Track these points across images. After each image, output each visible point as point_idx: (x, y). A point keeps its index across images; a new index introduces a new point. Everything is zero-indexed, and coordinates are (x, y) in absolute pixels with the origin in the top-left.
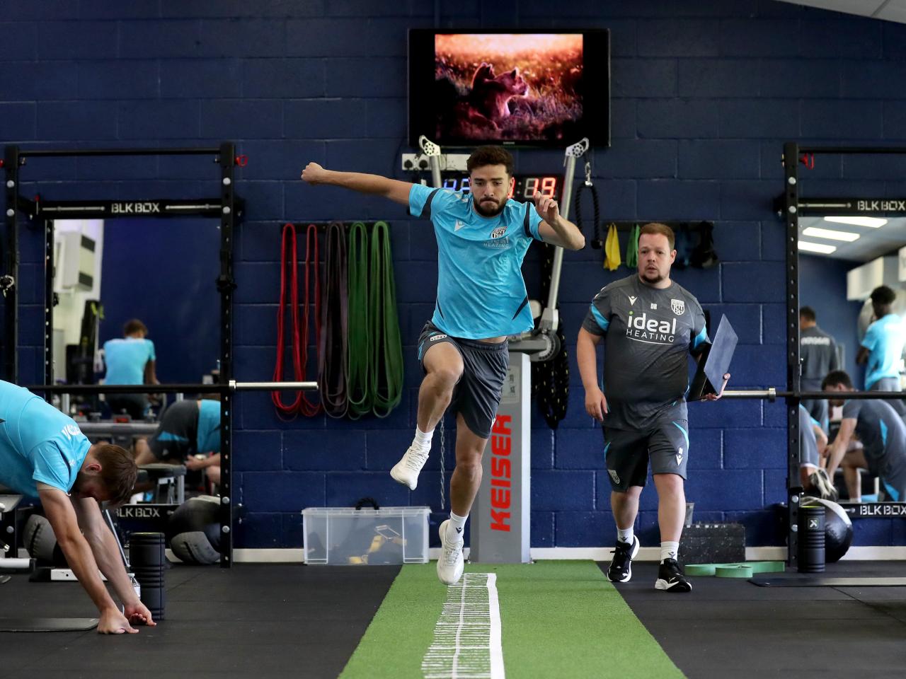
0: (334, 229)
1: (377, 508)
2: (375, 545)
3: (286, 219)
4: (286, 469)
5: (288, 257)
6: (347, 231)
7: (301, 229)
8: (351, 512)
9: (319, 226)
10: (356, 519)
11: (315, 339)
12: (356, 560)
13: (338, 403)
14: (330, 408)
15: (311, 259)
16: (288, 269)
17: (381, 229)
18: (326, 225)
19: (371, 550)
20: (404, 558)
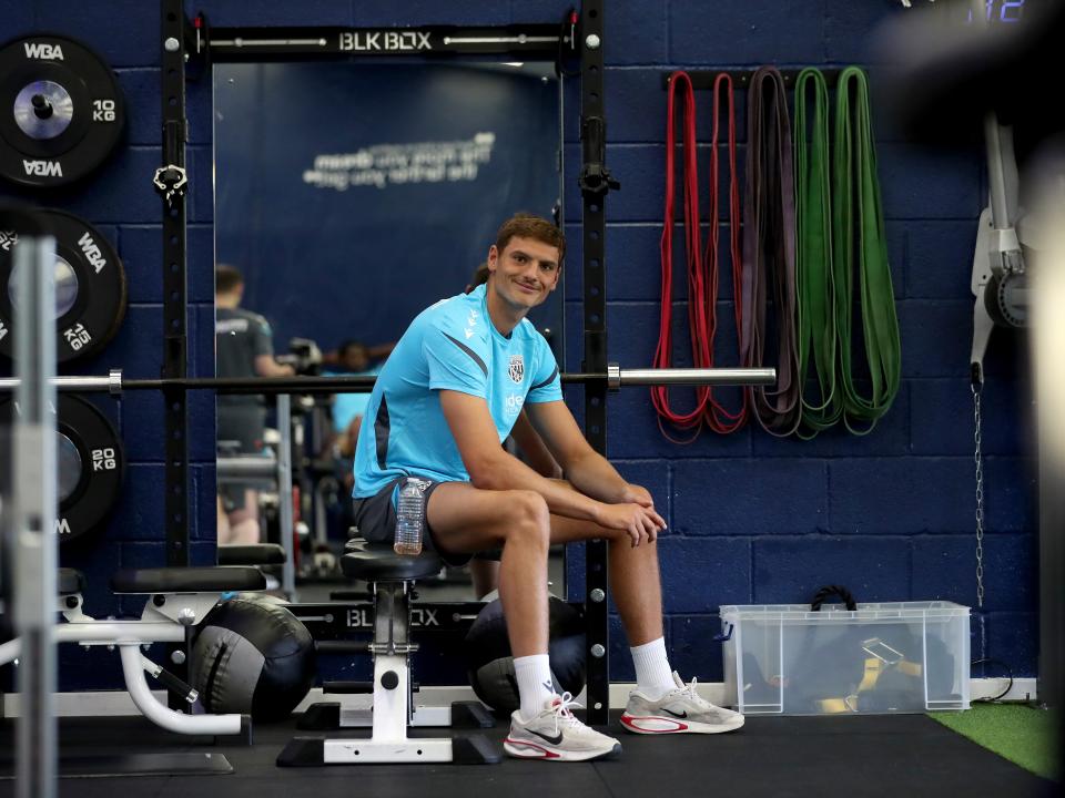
0: (768, 82)
1: (851, 607)
2: (870, 677)
3: (672, 64)
4: (678, 533)
5: (682, 136)
6: (790, 87)
7: (704, 82)
8: (799, 614)
9: (736, 76)
10: (811, 628)
11: (732, 289)
12: (836, 706)
13: (781, 408)
14: (770, 417)
15: (723, 139)
16: (682, 158)
17: (853, 81)
18: (750, 75)
19: (862, 687)
20: (927, 702)
